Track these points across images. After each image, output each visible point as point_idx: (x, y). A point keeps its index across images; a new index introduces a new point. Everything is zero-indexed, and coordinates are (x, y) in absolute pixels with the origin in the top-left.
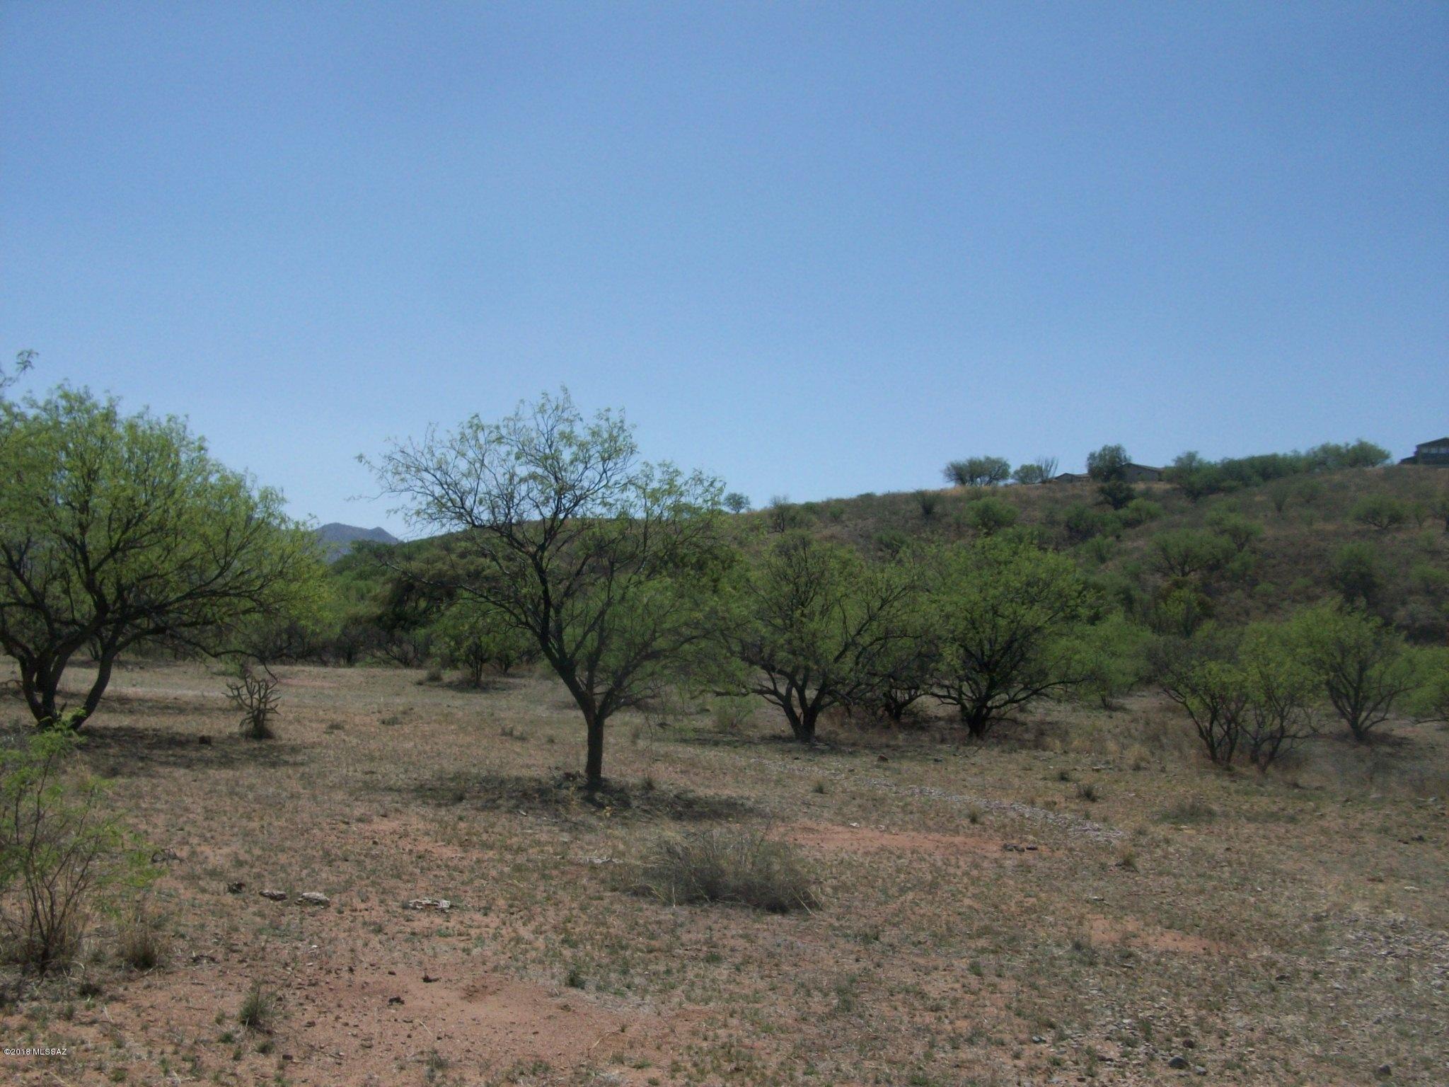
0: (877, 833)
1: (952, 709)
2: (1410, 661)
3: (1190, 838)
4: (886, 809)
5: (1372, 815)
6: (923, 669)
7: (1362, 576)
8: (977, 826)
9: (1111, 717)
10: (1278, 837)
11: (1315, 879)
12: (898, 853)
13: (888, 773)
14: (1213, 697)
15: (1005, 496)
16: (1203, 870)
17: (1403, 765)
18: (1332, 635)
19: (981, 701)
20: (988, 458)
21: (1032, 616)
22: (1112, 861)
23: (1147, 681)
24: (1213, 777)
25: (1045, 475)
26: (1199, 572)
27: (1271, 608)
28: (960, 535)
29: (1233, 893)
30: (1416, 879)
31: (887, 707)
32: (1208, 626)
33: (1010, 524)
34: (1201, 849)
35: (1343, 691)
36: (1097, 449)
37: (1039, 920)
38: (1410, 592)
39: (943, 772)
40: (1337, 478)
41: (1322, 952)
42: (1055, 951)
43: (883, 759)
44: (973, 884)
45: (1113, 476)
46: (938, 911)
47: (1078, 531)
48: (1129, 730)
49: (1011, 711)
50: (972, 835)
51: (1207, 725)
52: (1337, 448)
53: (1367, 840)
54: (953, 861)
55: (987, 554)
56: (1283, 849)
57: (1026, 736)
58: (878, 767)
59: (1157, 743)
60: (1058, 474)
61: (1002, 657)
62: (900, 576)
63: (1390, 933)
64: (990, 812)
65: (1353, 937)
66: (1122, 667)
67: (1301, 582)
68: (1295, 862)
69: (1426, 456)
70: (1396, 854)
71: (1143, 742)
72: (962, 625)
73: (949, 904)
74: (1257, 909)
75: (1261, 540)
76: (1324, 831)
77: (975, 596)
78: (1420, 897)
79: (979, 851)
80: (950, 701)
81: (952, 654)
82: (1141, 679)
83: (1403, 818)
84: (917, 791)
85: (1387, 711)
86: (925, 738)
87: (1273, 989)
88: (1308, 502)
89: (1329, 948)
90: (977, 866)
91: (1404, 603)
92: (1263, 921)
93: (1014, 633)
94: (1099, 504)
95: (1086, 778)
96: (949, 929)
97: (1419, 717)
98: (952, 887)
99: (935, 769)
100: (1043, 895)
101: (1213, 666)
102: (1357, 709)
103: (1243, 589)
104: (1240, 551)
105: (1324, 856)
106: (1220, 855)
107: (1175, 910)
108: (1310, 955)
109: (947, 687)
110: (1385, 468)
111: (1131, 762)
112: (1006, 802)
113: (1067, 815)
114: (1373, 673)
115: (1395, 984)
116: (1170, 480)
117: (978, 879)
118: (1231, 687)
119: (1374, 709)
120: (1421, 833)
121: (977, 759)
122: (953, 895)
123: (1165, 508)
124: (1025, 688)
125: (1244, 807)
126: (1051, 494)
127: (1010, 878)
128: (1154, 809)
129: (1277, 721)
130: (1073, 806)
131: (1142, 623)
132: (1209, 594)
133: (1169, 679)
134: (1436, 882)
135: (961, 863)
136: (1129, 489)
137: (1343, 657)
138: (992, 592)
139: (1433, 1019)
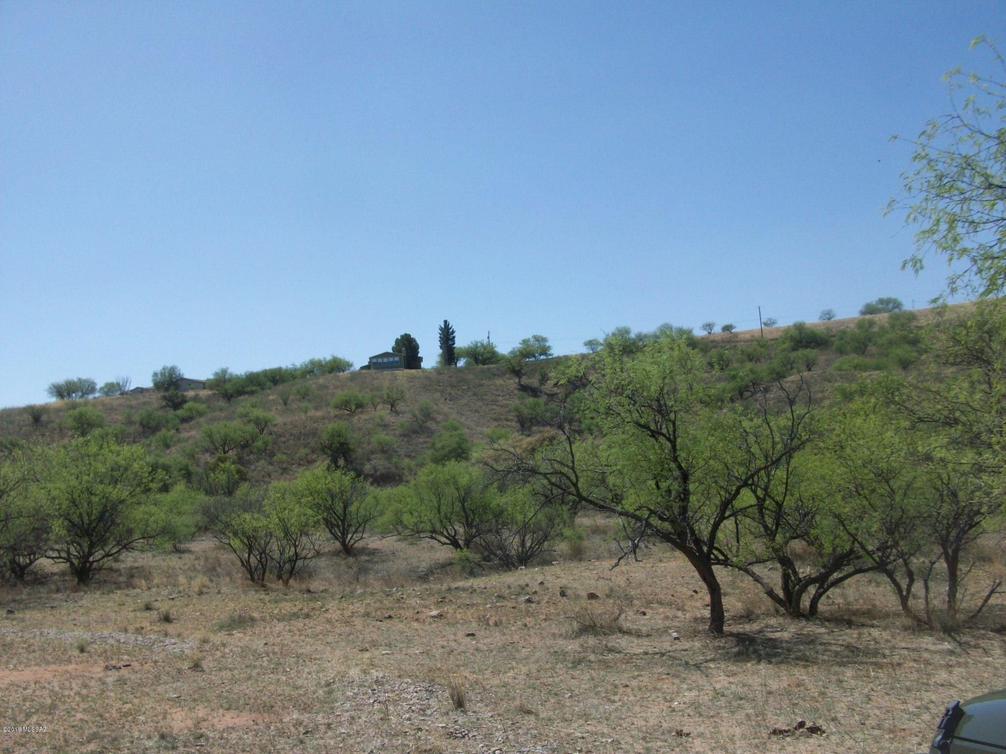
0: (8, 672)
1: (64, 566)
2: (375, 498)
3: (240, 640)
4: (14, 651)
5: (358, 605)
6: (38, 538)
7: (342, 444)
8: (85, 654)
9: (180, 558)
10: (299, 630)
11: (325, 656)
12: (24, 685)
13: (15, 623)
14: (248, 538)
15: (94, 406)
16: (250, 662)
17: (378, 567)
18: (324, 487)
19: (85, 558)
20: (80, 379)
21: (117, 492)
22: (185, 666)
23: (202, 530)
24: (253, 593)
25: (122, 389)
26: (235, 450)
27: (285, 470)
28: (62, 436)
29: (271, 676)
30: (389, 645)
31: (13, 570)
32: (244, 487)
33: (100, 425)
34: (247, 647)
35: (335, 523)
36: (158, 369)
37: (134, 721)
38: (372, 453)
39: (58, 616)
40: (321, 381)
41: (332, 708)
42: (146, 743)
43: (10, 612)
44: (83, 701)
45: (172, 387)
46: (56, 727)
47: (149, 427)
48: (194, 566)
49: (109, 562)
50: (81, 662)
51: (246, 555)
52: (320, 362)
53: (355, 623)
54: (67, 684)
55: (80, 450)
56: (302, 638)
57: (121, 579)
58: (7, 618)
59: (214, 573)
60: (132, 388)
61: (97, 525)
62: (14, 472)
63: (375, 687)
64: (94, 642)
65: (352, 694)
66: (184, 522)
67: (303, 451)
68: (311, 645)
69: (375, 364)
70: (375, 630)
71: (204, 573)
72: (65, 504)
73: (65, 720)
74: (288, 685)
75: (275, 426)
76: (329, 621)
77: (74, 482)
78: (392, 657)
79: (87, 674)
80: (61, 560)
81: (59, 526)
82: (200, 529)
83: (378, 605)
84: (38, 633)
85: (363, 532)
86: (43, 590)
87: (302, 742)
88: (304, 398)
89: (336, 705)
90: (86, 686)
91: (369, 460)
92: (292, 693)
93: (105, 506)
94: (162, 408)
95: (164, 606)
96: (66, 741)
97: (384, 534)
98: (67, 706)
99: (51, 614)
100: (136, 701)
101: (247, 516)
102: (344, 534)
103: (265, 459)
104: (261, 433)
105: (330, 639)
106: (261, 648)
107: (232, 696)
108: (325, 712)
109: (58, 551)
110: (351, 373)
111: (196, 589)
112: (106, 633)
113: (152, 636)
114: (352, 508)
115: (380, 723)
116: (211, 388)
117: (87, 696)
118: (260, 530)
119: (356, 532)
120: (391, 613)
121: (84, 602)
122: (68, 712)
123: (209, 407)
124: (118, 544)
125: (275, 612)
126: (128, 403)
127: (112, 691)
128: (214, 622)
129: (293, 549)
130: (156, 628)
131: (198, 489)
132: (243, 465)
133: (220, 526)
134: (402, 645)
135: (74, 685)
136: (183, 396)
137: (333, 500)
138: (85, 478)
139: (406, 742)
